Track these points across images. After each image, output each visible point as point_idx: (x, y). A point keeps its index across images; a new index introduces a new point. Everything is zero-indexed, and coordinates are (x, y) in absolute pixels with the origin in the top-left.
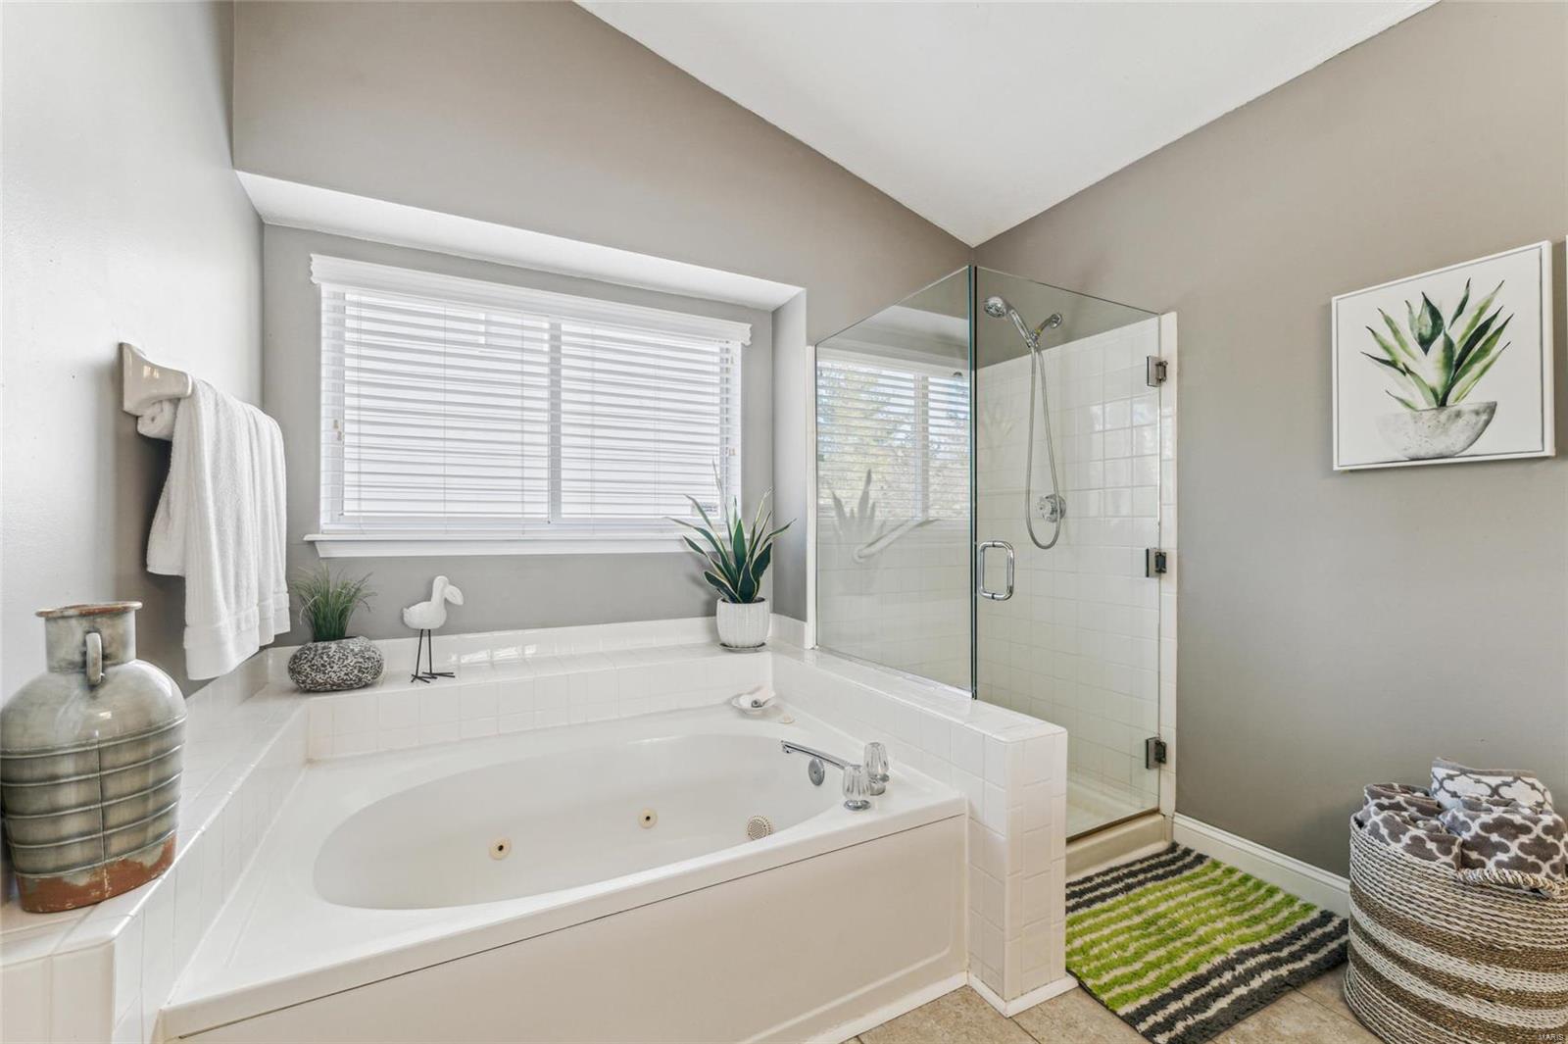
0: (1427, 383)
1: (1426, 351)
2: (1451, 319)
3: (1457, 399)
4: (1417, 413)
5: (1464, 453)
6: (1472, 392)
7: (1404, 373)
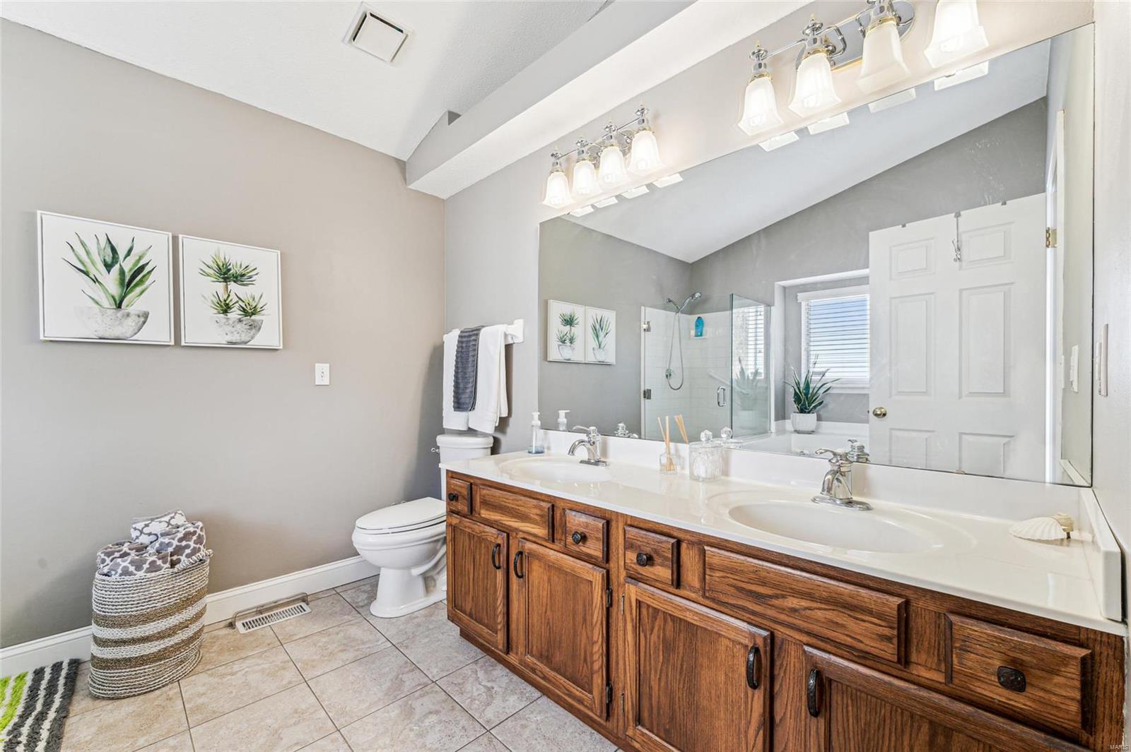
0: (110, 292)
1: (109, 272)
2: (124, 256)
3: (128, 306)
4: (104, 310)
5: (132, 338)
6: (136, 303)
7: (95, 282)
